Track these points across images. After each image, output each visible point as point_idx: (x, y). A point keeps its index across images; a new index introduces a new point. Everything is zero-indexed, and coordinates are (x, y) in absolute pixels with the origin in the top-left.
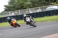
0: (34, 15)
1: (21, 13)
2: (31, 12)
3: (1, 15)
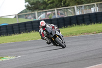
1: (58, 15)
2: (78, 13)
3: (19, 17)
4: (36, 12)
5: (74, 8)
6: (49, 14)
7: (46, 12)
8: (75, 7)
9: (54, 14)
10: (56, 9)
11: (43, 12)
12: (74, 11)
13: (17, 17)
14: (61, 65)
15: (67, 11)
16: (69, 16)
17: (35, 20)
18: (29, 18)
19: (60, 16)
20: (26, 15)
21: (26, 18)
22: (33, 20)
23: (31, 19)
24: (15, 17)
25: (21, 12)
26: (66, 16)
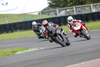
0: (99, 16)
1: (76, 12)
2: (94, 10)
3: (42, 14)
4: (57, 10)
5: (90, 6)
6: (69, 12)
7: (66, 9)
8: (92, 5)
9: (73, 11)
10: (74, 7)
11: (63, 10)
12: (91, 8)
13: (41, 14)
14: (79, 56)
15: (84, 9)
16: (86, 13)
17: (56, 16)
18: (51, 14)
19: (78, 13)
20: (48, 12)
21: (49, 15)
22: (54, 16)
23: (53, 15)
24: (39, 14)
25: (44, 10)
26: (83, 13)
